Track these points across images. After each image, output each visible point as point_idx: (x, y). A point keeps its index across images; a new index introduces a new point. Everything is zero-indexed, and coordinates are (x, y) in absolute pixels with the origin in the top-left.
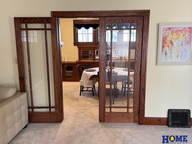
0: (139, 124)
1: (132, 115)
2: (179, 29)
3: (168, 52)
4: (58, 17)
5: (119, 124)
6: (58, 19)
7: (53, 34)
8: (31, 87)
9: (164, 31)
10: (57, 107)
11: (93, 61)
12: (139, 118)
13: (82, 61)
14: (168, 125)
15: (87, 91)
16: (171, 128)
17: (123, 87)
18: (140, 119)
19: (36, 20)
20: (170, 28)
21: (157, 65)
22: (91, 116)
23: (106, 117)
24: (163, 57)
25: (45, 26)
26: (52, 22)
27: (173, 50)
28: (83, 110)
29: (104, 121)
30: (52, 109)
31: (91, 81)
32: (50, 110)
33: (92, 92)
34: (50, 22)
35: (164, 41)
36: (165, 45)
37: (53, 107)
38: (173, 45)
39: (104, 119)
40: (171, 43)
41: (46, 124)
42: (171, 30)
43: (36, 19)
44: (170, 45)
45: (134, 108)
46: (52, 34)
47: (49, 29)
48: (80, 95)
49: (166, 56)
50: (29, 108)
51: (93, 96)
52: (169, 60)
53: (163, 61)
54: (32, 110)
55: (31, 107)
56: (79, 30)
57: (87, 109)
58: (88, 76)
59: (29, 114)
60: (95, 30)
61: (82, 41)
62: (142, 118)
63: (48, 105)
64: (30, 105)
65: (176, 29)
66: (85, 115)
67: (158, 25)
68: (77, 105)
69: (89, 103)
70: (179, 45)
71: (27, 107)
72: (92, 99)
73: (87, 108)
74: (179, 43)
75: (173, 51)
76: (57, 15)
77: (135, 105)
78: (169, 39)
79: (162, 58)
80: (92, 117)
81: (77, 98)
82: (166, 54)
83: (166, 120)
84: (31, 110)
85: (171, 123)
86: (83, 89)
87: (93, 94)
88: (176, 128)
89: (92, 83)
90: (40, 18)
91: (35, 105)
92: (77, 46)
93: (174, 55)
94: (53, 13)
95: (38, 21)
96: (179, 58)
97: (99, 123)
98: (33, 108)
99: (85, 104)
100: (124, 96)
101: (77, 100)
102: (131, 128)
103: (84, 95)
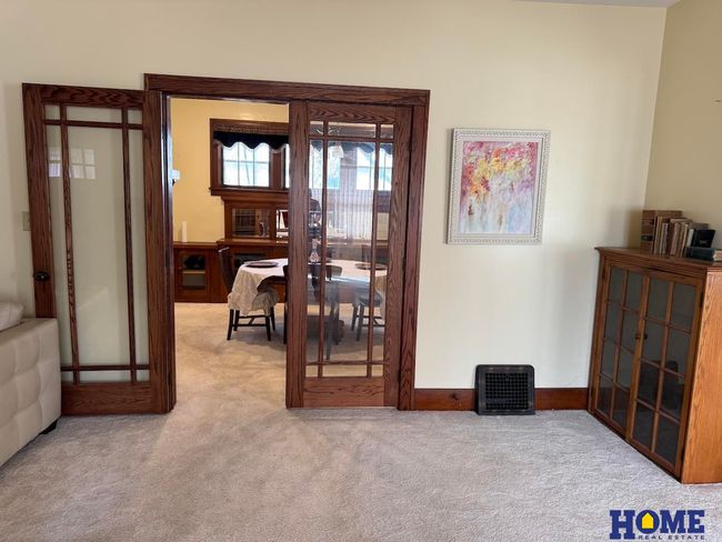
0: (399, 409)
1: (381, 383)
2: (504, 147)
3: (476, 207)
4: (166, 93)
5: (345, 411)
6: (165, 99)
7: (147, 141)
8: (72, 304)
9: (467, 151)
10: (156, 364)
11: (268, 241)
12: (400, 391)
13: (235, 240)
14: (476, 409)
15: (250, 325)
16: (484, 418)
17: (355, 316)
18: (402, 394)
19: (97, 98)
20: (481, 144)
21: (447, 243)
22: (261, 393)
23: (305, 394)
24: (463, 223)
25: (124, 116)
26: (145, 106)
27: (488, 204)
28: (238, 378)
29: (300, 405)
30: (138, 372)
31: (264, 295)
32: (133, 375)
33: (265, 328)
34: (140, 107)
35: (466, 179)
36: (468, 188)
37: (142, 367)
38: (488, 189)
39: (301, 398)
40: (485, 183)
41: (119, 417)
42: (483, 148)
43: (95, 94)
44: (482, 190)
45: (385, 363)
46: (144, 142)
47: (135, 127)
48: (229, 338)
49: (471, 220)
50: (64, 369)
51: (269, 339)
52: (479, 230)
53: (462, 231)
54: (76, 377)
55: (72, 367)
56: (226, 150)
57: (250, 376)
58: (253, 280)
59: (62, 388)
60: (276, 152)
61: (236, 184)
62: (408, 391)
63: (127, 361)
64: (69, 361)
65: (497, 147)
66: (244, 391)
67: (451, 134)
68: (217, 366)
69: (254, 359)
70: (505, 190)
71: (59, 366)
72: (266, 349)
73: (251, 372)
74: (505, 185)
75: (488, 206)
76: (164, 88)
77: (388, 356)
78: (478, 173)
79: (460, 224)
80: (265, 395)
81: (219, 347)
82: (470, 213)
83: (471, 396)
84: (70, 376)
85: (484, 404)
86: (237, 321)
87: (268, 334)
88: (499, 417)
89: (264, 302)
90: (110, 92)
91: (85, 359)
92: (219, 198)
93: (491, 217)
94: (150, 79)
95: (102, 98)
96: (503, 224)
97: (286, 411)
98: (77, 368)
99: (245, 363)
100: (358, 340)
101: (218, 351)
102: (378, 420)
103: (239, 338)
